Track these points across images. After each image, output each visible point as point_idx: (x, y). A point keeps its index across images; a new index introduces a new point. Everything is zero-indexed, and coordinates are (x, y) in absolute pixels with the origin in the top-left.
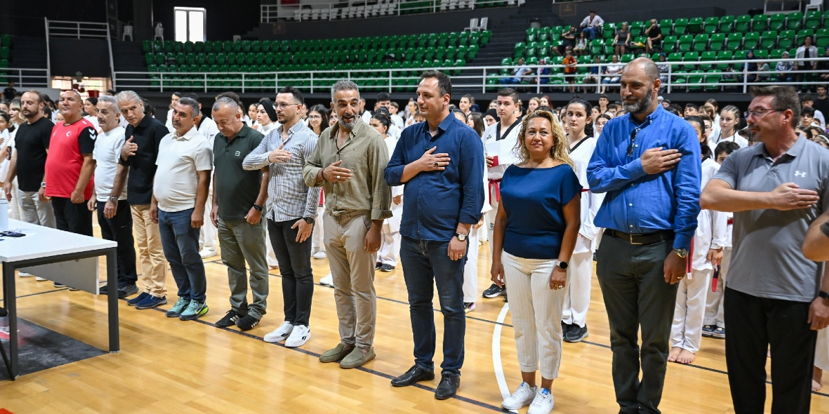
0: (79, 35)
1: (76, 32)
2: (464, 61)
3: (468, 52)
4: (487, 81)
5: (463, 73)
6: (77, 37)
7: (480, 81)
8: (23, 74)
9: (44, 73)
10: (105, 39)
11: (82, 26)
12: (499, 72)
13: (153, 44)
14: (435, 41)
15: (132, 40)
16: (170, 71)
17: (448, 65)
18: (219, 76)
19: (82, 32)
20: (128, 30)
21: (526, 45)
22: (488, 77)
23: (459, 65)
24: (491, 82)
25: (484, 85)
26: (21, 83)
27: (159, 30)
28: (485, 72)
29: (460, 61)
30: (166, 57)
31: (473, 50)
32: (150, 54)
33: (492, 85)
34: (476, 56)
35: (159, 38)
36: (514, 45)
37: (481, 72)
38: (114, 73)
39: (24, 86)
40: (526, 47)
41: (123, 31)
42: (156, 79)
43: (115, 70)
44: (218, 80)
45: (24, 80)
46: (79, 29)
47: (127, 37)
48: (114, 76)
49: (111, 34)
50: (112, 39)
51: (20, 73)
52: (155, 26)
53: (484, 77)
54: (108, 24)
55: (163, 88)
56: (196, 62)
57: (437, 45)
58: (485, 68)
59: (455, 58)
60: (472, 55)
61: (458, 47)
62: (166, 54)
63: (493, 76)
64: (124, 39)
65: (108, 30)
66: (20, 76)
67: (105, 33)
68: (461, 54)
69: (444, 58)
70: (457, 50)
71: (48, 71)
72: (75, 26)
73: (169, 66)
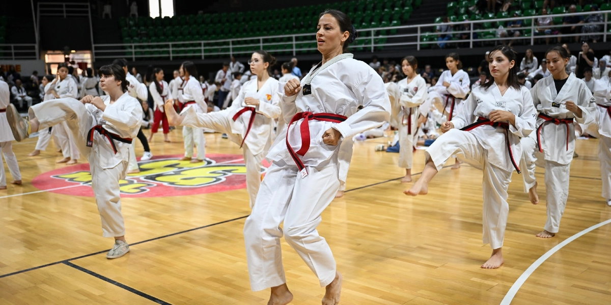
0: (65, 14)
1: (62, 12)
2: (399, 22)
3: (403, 14)
4: (421, 40)
5: (399, 31)
6: (63, 16)
7: (415, 39)
8: (15, 49)
9: (33, 48)
10: (87, 17)
11: (67, 6)
12: (432, 29)
13: (127, 20)
14: (372, 5)
15: (110, 17)
16: (142, 42)
17: (385, 26)
18: (184, 45)
19: (67, 12)
20: (107, 9)
21: (458, 4)
22: (423, 34)
23: (395, 25)
24: (425, 39)
25: (419, 43)
26: (13, 57)
27: (134, 8)
28: (419, 31)
29: (395, 22)
30: (139, 31)
31: (407, 11)
32: (125, 28)
33: (425, 42)
34: (410, 17)
35: (134, 15)
36: (446, 5)
37: (415, 30)
38: (93, 46)
39: (16, 59)
40: (458, 6)
41: (103, 10)
42: (130, 50)
43: (95, 43)
44: (183, 49)
45: (16, 54)
46: (64, 9)
47: (107, 15)
48: (93, 48)
49: (92, 13)
50: (92, 16)
51: (13, 48)
52: (130, 4)
53: (419, 34)
54: (89, 4)
55: (136, 58)
56: (164, 34)
57: (374, 8)
58: (419, 26)
59: (391, 20)
60: (406, 16)
61: (393, 10)
62: (139, 28)
63: (427, 34)
64: (104, 16)
65: (89, 9)
66: (13, 51)
67: (87, 12)
68: (397, 16)
69: (381, 20)
70: (393, 12)
71: (37, 46)
72: (61, 6)
73: (141, 38)
